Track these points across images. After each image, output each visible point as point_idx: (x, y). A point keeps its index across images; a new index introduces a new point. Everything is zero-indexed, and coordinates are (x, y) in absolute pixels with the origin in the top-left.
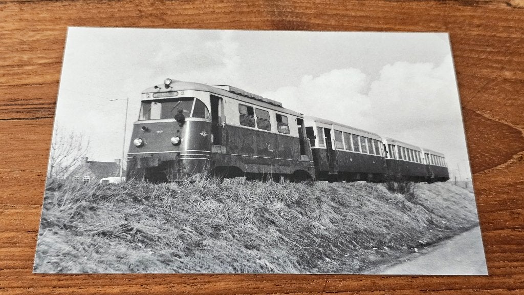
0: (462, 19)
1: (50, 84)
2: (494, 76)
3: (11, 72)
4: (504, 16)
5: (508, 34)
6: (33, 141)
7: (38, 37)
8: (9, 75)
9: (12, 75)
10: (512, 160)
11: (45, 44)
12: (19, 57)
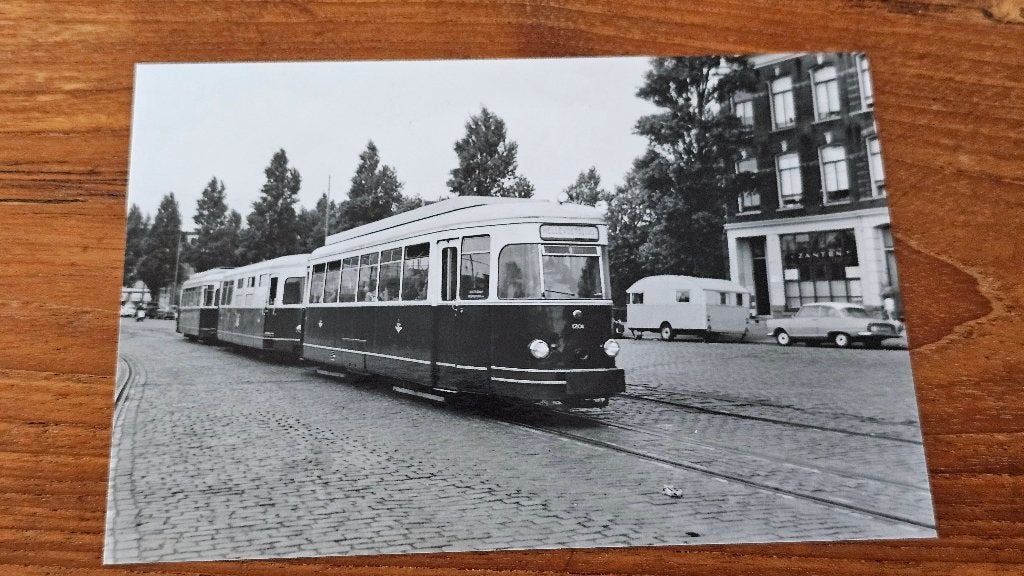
0: (891, 41)
1: (83, 133)
2: (940, 162)
3: (12, 106)
4: (974, 39)
5: (978, 78)
6: (48, 247)
7: (66, 35)
8: (9, 110)
9: (14, 111)
10: (950, 337)
11: (79, 50)
12: (29, 75)
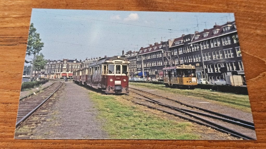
0: (236, 3)
1: (18, 28)
2: (252, 32)
4: (258, 2)
5: (260, 11)
6: (8, 57)
7: (13, 3)
10: (259, 76)
11: (17, 7)
12: (3, 13)
